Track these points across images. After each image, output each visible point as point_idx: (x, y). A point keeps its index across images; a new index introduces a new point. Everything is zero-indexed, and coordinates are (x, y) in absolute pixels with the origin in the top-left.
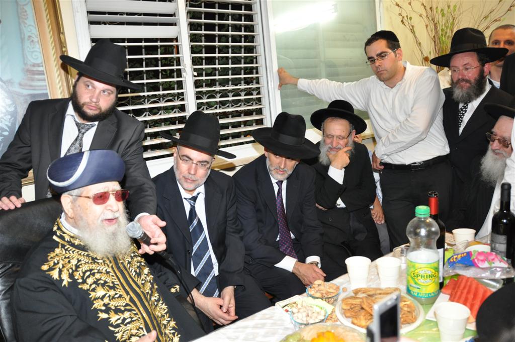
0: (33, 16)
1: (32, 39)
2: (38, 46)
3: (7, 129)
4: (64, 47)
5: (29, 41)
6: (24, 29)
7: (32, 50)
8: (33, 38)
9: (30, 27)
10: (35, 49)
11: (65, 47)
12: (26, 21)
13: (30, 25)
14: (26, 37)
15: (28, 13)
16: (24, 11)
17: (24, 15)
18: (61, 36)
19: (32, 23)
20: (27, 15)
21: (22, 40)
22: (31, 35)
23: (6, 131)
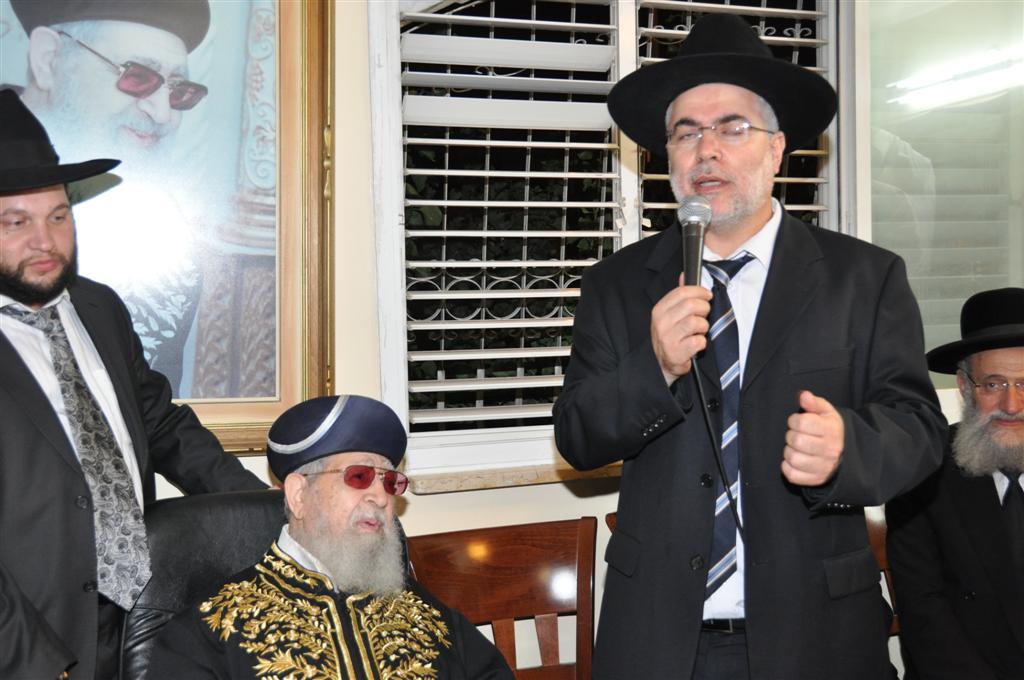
0: (275, 84)
1: (264, 133)
2: (272, 150)
3: (174, 325)
4: (328, 158)
5: (256, 138)
6: (251, 108)
7: (258, 158)
8: (267, 131)
9: (266, 109)
10: (267, 157)
11: (331, 158)
12: (258, 95)
13: (263, 104)
14: (252, 126)
15: (264, 76)
16: (258, 71)
17: (257, 81)
18: (327, 134)
19: (269, 99)
20: (263, 80)
21: (243, 134)
22: (263, 125)
23: (170, 328)
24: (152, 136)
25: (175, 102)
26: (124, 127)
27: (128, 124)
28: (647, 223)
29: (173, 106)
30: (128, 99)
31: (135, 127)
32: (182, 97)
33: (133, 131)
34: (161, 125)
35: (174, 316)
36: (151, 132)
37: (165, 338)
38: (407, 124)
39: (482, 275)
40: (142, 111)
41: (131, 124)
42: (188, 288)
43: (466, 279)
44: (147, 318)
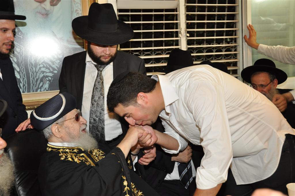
5: (76, 13)
6: (74, 5)
8: (79, 11)
9: (78, 4)
13: (77, 3)
14: (75, 10)
21: (72, 12)
22: (77, 9)
23: (56, 70)
24: (46, 14)
25: (52, 4)
26: (38, 12)
27: (39, 11)
28: (188, 35)
29: (51, 5)
30: (38, 4)
31: (40, 12)
32: (53, 2)
33: (40, 13)
34: (48, 11)
35: (57, 67)
36: (46, 13)
37: (54, 73)
38: (118, 9)
39: (141, 52)
40: (42, 7)
41: (40, 11)
42: (60, 58)
43: (137, 53)
44: (49, 68)
